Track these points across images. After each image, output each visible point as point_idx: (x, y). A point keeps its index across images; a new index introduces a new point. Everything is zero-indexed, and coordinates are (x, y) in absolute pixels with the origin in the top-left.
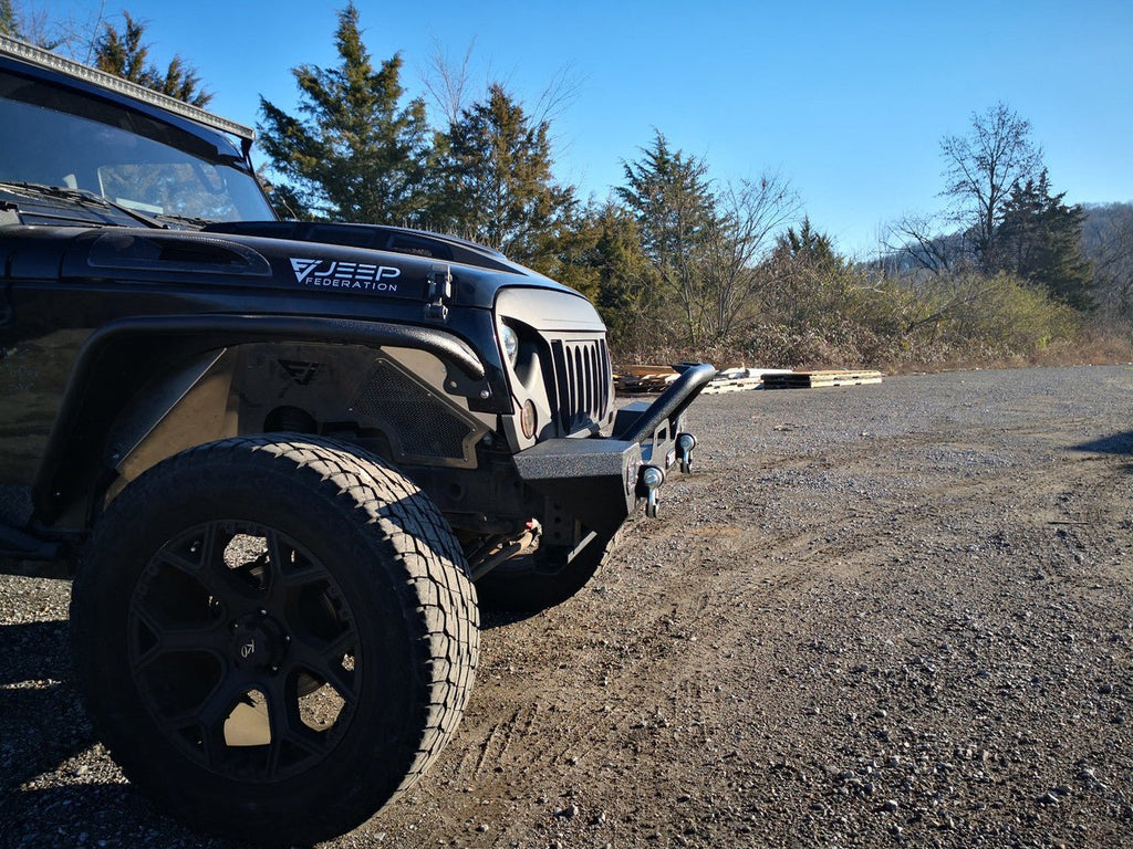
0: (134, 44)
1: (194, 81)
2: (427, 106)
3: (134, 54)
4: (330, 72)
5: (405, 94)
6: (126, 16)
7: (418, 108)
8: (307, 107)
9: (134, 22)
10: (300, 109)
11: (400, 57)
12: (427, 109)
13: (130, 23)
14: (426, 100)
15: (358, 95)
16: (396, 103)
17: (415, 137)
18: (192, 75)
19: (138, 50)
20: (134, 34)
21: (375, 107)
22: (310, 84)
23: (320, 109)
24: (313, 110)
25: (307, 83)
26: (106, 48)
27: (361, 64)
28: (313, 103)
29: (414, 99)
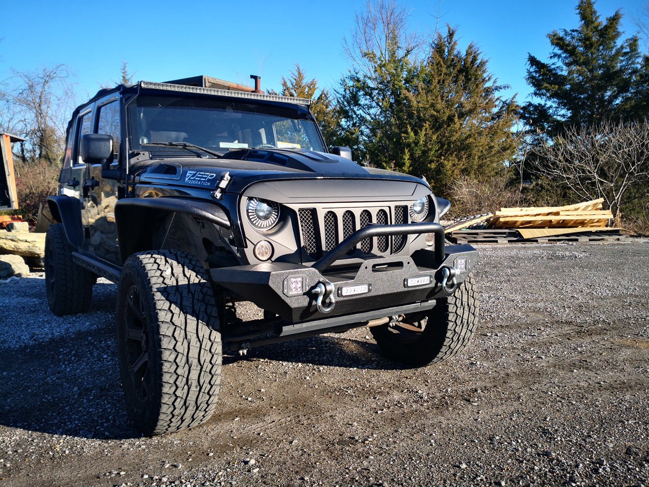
0: (451, 40)
1: (478, 54)
2: (640, 40)
3: (451, 45)
4: (573, 31)
5: (623, 35)
6: (448, 26)
7: (633, 43)
8: (555, 55)
9: (452, 28)
10: (551, 57)
11: (620, 13)
12: (640, 42)
13: (449, 29)
14: (639, 36)
15: (587, 42)
16: (615, 43)
17: (630, 62)
18: (477, 51)
19: (453, 43)
20: (451, 35)
21: (601, 47)
22: (558, 41)
23: (564, 55)
24: (559, 56)
25: (555, 41)
26: (437, 45)
27: (592, 22)
28: (559, 52)
29: (630, 37)
